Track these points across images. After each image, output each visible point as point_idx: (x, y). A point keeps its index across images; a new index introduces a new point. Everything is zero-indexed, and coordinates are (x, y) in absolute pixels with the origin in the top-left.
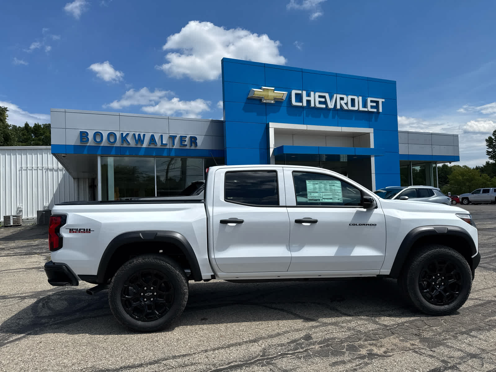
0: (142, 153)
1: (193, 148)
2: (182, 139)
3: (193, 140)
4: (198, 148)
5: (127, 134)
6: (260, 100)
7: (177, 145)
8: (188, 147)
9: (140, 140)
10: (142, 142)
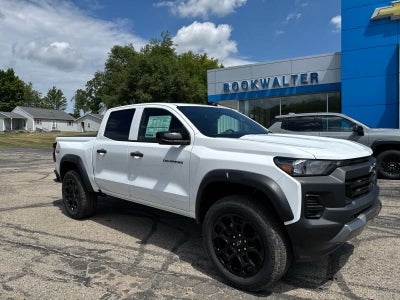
0: (268, 94)
1: (314, 83)
2: (303, 76)
3: (314, 76)
4: (320, 83)
5: (256, 81)
6: (390, 17)
7: (298, 83)
8: (309, 84)
9: (265, 84)
10: (267, 86)
